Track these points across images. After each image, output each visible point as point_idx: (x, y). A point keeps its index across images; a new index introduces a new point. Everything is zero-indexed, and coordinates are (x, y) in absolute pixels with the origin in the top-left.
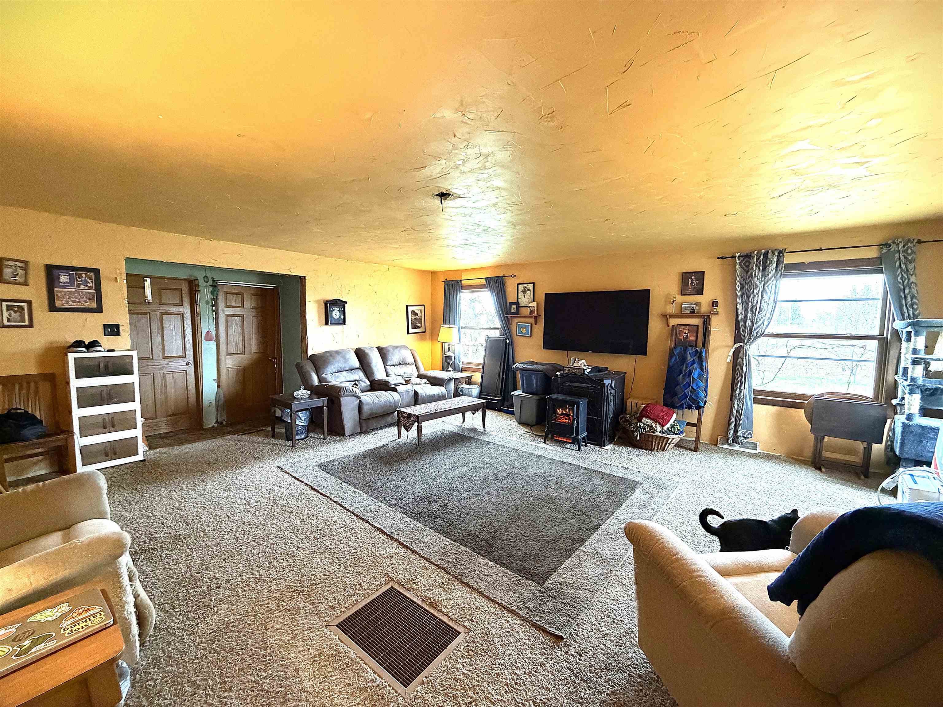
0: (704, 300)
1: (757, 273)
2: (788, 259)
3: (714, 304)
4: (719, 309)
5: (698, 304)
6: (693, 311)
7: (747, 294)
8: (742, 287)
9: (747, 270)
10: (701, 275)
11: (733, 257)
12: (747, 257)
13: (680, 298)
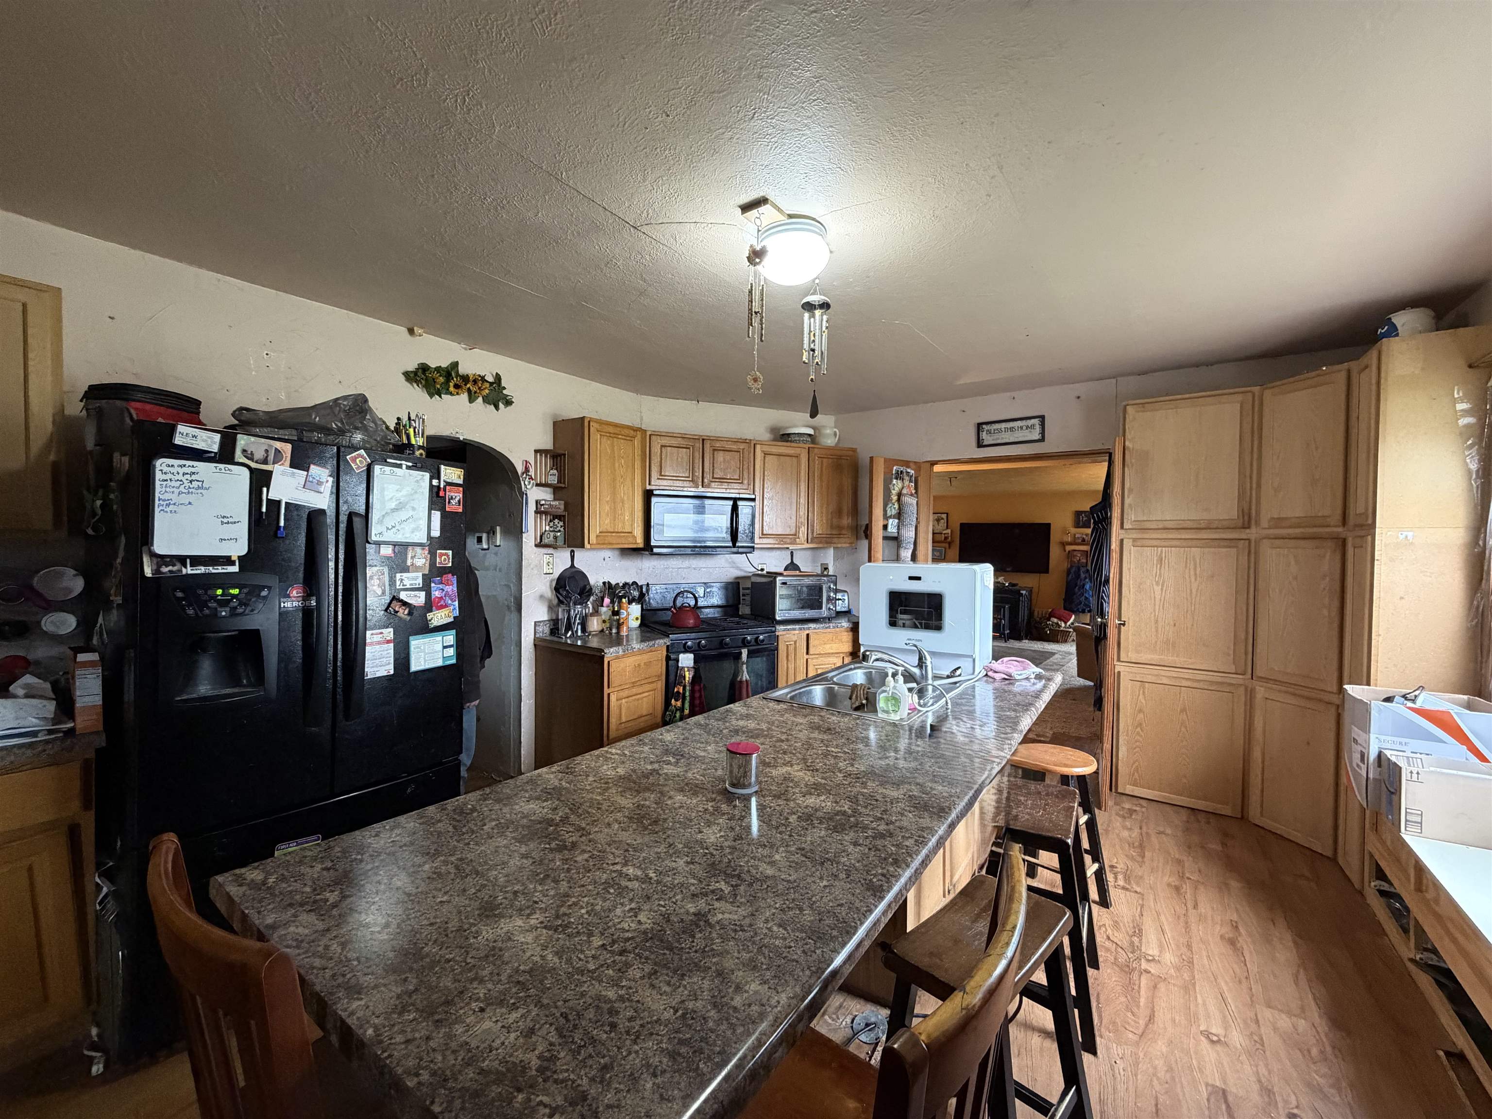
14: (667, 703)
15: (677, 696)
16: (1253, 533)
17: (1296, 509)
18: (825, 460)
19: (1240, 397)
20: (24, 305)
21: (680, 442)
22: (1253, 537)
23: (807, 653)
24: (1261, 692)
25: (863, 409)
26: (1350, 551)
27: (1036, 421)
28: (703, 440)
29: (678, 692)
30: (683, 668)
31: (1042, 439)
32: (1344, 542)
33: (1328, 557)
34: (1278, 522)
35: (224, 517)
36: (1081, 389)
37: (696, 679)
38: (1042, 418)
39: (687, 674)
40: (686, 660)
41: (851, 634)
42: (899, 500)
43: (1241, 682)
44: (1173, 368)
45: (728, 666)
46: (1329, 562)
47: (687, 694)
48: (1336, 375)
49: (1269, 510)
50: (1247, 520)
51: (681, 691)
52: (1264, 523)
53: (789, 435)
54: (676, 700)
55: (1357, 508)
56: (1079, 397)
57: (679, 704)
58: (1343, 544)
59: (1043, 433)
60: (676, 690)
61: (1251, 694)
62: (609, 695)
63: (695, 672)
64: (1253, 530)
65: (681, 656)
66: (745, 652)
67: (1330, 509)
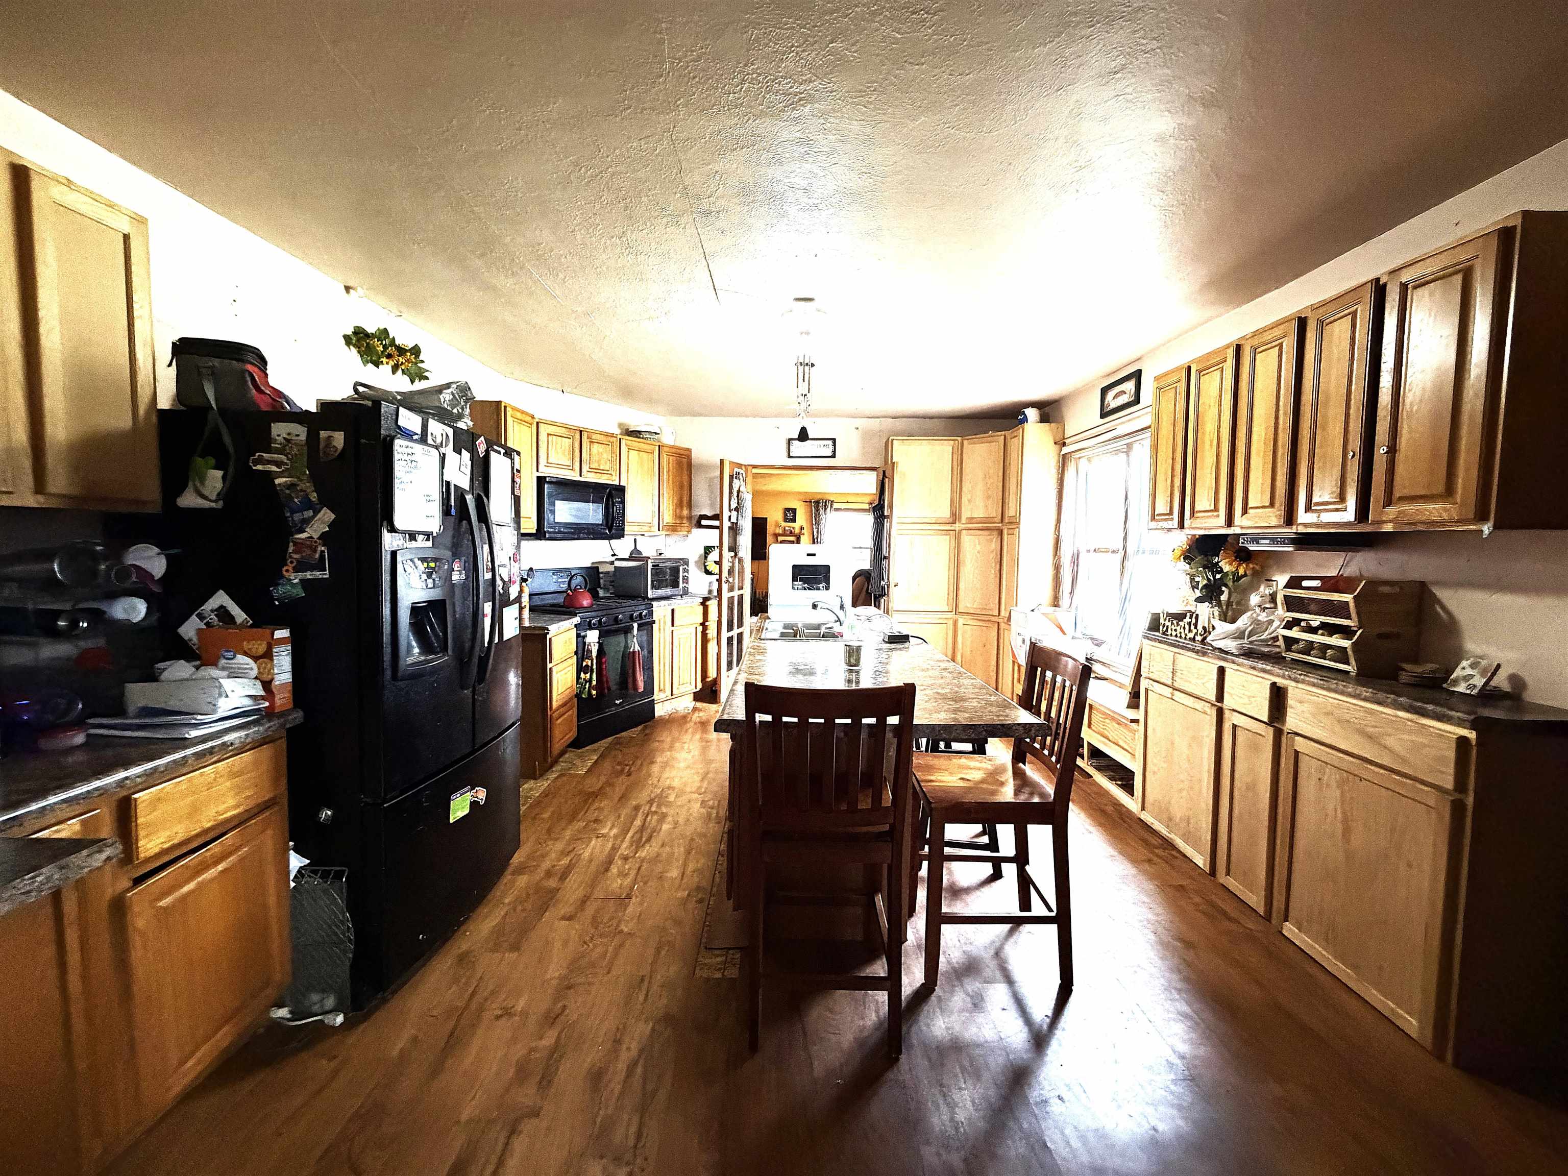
0: (796, 525)
1: (822, 512)
2: (835, 506)
3: (802, 528)
4: (804, 531)
5: (794, 528)
6: (791, 532)
7: (818, 524)
8: (815, 519)
9: (817, 510)
10: (794, 511)
11: (811, 502)
12: (817, 502)
13: (784, 524)
14: (578, 677)
15: (587, 669)
16: (957, 526)
17: (980, 513)
18: (671, 458)
19: (952, 442)
20: (126, 238)
21: (563, 431)
22: (957, 529)
23: (673, 625)
24: (961, 621)
25: (695, 415)
26: (1005, 537)
27: (830, 442)
28: (581, 431)
29: (587, 666)
30: (590, 643)
31: (834, 456)
32: (1002, 531)
33: (994, 540)
34: (971, 520)
35: (428, 496)
36: (862, 423)
37: (601, 652)
38: (834, 440)
39: (593, 648)
40: (592, 636)
41: (702, 607)
42: (738, 496)
43: (950, 616)
44: (913, 417)
45: (621, 638)
46: (994, 545)
47: (594, 667)
48: (1000, 437)
49: (966, 514)
50: (955, 517)
51: (589, 664)
52: (964, 521)
53: (639, 432)
54: (585, 673)
55: (1011, 512)
56: (857, 428)
57: (588, 676)
58: (1001, 533)
59: (834, 452)
60: (584, 664)
61: (955, 623)
62: (551, 669)
63: (599, 647)
64: (957, 525)
65: (588, 632)
66: (635, 625)
67: (995, 512)
